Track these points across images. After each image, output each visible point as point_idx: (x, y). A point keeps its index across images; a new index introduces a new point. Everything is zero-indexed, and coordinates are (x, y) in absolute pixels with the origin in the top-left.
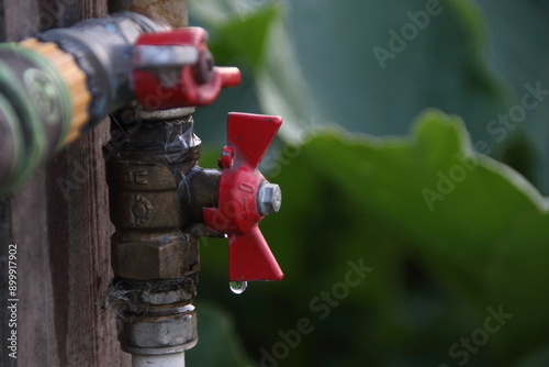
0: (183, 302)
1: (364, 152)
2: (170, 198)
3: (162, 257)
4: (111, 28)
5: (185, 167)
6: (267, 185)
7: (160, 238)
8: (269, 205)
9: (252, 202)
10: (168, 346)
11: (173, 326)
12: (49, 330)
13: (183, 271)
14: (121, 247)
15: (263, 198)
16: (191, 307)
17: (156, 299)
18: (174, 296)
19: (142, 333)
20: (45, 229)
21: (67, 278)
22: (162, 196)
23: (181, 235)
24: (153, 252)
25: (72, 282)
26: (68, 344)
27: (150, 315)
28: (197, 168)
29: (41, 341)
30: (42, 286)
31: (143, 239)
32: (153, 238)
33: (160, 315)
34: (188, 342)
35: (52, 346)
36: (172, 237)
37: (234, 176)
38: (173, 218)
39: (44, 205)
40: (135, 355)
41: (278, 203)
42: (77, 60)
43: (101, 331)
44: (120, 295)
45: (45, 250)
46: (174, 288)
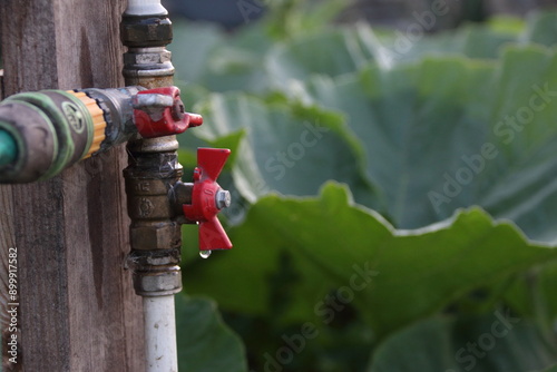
0: (172, 264)
1: (292, 206)
2: (163, 200)
3: (158, 235)
4: (123, 91)
5: (172, 181)
6: (222, 191)
7: (158, 224)
8: (223, 203)
9: (212, 201)
10: (163, 290)
11: (166, 278)
12: (90, 279)
13: (172, 245)
14: (134, 230)
15: (219, 199)
16: (178, 268)
17: (156, 262)
18: (166, 260)
19: (147, 282)
20: (87, 217)
21: (102, 250)
22: (158, 198)
23: (170, 223)
24: (153, 232)
25: (105, 252)
26: (103, 290)
27: (152, 271)
28: (180, 182)
29: (84, 286)
30: (85, 251)
31: (148, 225)
32: (153, 224)
33: (158, 271)
34: (176, 288)
35: (92, 290)
36: (165, 224)
37: (201, 185)
38: (165, 212)
39: (85, 203)
40: (144, 297)
41: (228, 202)
42: (98, 103)
43: (125, 284)
44: (134, 259)
45: (87, 230)
46: (167, 256)
